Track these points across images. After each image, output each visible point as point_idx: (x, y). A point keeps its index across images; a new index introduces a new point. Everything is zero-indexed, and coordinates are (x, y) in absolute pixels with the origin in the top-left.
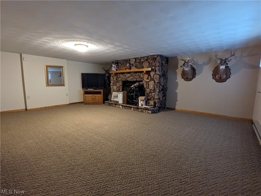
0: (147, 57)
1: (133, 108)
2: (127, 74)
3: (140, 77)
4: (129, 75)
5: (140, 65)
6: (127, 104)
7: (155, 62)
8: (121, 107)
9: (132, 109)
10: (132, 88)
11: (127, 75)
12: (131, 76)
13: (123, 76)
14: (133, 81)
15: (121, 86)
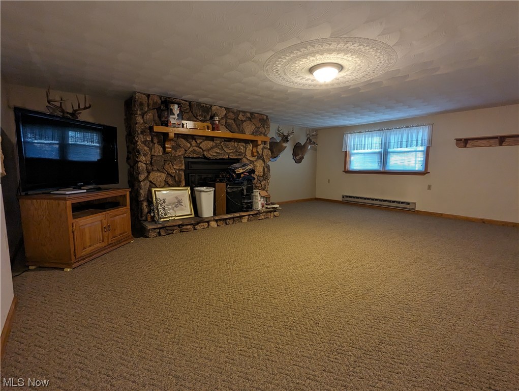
0: (252, 114)
1: (247, 217)
2: (204, 140)
3: (236, 151)
4: (211, 144)
5: (238, 126)
6: (228, 212)
7: (264, 127)
8: (213, 224)
9: (245, 220)
10: (242, 175)
11: (203, 143)
12: (216, 146)
13: (189, 145)
14: (220, 159)
15: (182, 173)
